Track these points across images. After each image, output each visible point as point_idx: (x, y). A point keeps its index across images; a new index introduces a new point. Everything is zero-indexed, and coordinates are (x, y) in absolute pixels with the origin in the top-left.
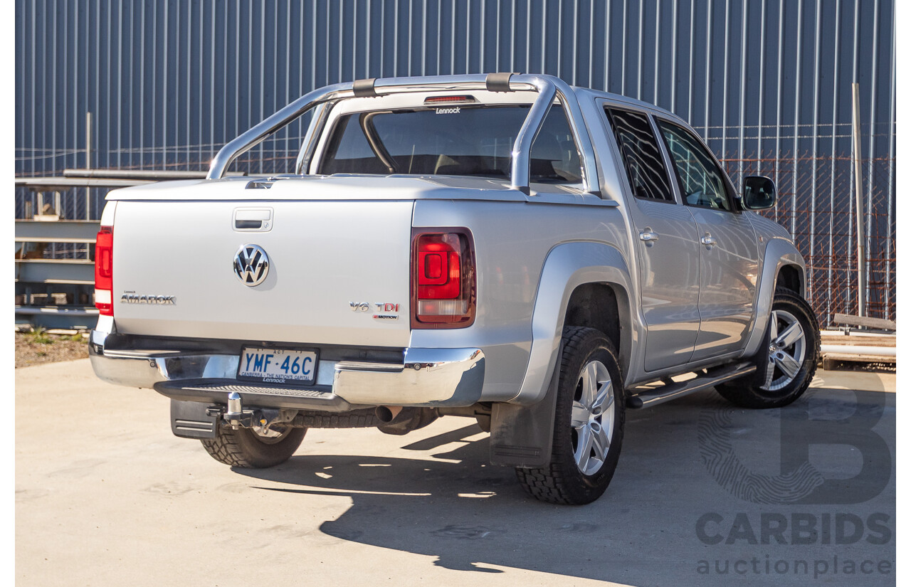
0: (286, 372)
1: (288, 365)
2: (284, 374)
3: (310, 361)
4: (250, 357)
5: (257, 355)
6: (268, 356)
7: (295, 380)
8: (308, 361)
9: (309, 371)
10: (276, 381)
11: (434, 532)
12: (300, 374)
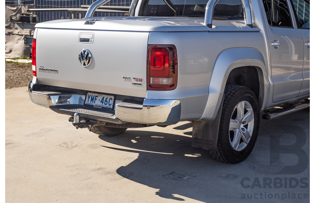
0: (102, 104)
1: (103, 101)
2: (102, 105)
3: (112, 100)
4: (89, 96)
5: (92, 96)
6: (96, 96)
7: (106, 108)
8: (111, 100)
9: (111, 104)
10: (98, 107)
11: (164, 175)
12: (108, 105)
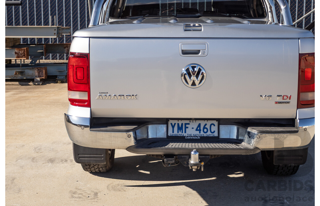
0: (200, 133)
1: (200, 128)
3: (214, 125)
4: (173, 125)
5: (178, 124)
6: (186, 124)
7: (206, 137)
8: (212, 126)
9: (214, 132)
10: (194, 138)
